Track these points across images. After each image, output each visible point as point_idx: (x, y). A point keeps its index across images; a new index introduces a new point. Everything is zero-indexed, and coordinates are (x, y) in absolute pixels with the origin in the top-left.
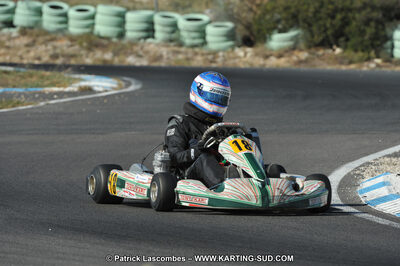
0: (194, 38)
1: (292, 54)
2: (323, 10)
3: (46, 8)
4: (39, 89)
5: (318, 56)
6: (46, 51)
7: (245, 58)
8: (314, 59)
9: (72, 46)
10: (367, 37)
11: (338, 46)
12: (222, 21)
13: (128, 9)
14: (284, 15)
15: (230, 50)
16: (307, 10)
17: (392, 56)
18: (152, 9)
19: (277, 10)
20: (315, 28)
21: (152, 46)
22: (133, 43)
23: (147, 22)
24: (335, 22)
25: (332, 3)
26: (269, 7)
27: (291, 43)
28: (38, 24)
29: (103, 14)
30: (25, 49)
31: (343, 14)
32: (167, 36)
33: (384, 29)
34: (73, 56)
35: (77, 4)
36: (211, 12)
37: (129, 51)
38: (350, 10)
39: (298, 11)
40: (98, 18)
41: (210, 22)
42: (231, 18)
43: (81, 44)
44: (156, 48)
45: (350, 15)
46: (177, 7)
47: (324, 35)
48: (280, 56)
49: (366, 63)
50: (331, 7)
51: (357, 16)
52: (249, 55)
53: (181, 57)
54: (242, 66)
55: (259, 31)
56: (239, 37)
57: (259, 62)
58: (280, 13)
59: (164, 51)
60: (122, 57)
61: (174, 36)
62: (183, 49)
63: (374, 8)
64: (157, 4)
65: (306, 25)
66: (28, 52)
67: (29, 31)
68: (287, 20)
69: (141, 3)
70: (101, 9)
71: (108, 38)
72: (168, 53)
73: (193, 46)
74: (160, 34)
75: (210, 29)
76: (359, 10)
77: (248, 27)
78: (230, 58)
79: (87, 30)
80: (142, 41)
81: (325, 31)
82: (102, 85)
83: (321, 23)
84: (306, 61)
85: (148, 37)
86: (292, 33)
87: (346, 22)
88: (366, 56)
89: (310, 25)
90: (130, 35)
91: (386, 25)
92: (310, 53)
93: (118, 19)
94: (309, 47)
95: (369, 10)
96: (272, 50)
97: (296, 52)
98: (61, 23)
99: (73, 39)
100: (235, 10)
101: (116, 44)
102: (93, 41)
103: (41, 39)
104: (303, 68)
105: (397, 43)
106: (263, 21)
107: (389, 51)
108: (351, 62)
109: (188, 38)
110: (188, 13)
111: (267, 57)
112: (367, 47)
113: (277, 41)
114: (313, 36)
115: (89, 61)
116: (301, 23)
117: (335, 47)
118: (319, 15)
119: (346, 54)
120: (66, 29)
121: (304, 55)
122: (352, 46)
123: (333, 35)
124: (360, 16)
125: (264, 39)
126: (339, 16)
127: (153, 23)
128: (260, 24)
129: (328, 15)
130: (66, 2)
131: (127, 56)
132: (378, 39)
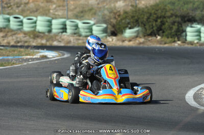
0: (87, 32)
1: (136, 40)
2: (151, 17)
3: (12, 18)
5: (149, 40)
6: (13, 39)
7: (112, 41)
8: (147, 42)
9: (25, 37)
10: (173, 31)
11: (159, 35)
12: (101, 23)
13: (53, 19)
14: (132, 20)
15: (105, 38)
16: (143, 18)
17: (186, 40)
18: (65, 18)
19: (128, 18)
20: (147, 27)
21: (65, 36)
22: (56, 35)
23: (63, 25)
24: (157, 23)
25: (155, 14)
26: (124, 16)
27: (135, 34)
28: (8, 26)
29: (40, 21)
30: (2, 39)
31: (161, 19)
32: (73, 31)
33: (182, 27)
34: (26, 42)
35: (27, 16)
36: (95, 19)
37: (54, 39)
38: (164, 17)
39: (139, 18)
40: (38, 23)
41: (94, 24)
42: (105, 22)
43: (30, 36)
44: (68, 37)
45: (165, 20)
46: (77, 17)
47: (152, 30)
48: (130, 41)
49: (173, 44)
50: (155, 16)
51: (168, 20)
52: (114, 40)
53: (80, 41)
54: (111, 45)
55: (119, 28)
56: (109, 31)
57: (119, 44)
58: (130, 19)
59: (72, 39)
60: (51, 42)
61: (76, 31)
62: (81, 38)
63: (176, 16)
64: (67, 17)
65: (143, 25)
66: (4, 40)
67: (3, 30)
68: (133, 22)
69: (59, 15)
70: (40, 18)
71: (43, 33)
72: (74, 40)
73: (86, 36)
74: (69, 31)
75: (94, 28)
76: (169, 17)
77: (114, 26)
78: (105, 42)
79: (33, 29)
80: (60, 34)
81: (152, 28)
83: (150, 24)
84: (143, 43)
85: (63, 32)
86: (136, 29)
87: (163, 23)
88: (173, 40)
89: (145, 25)
90: (54, 31)
91: (183, 24)
92: (145, 39)
93: (48, 23)
94: (144, 36)
95: (174, 17)
96: (125, 37)
97: (138, 39)
98: (20, 25)
99: (25, 33)
100: (107, 18)
101: (47, 36)
102: (35, 34)
103: (10, 34)
104: (141, 45)
105: (188, 34)
106: (121, 24)
107: (184, 37)
108: (165, 43)
109: (83, 32)
110: (83, 20)
111: (123, 41)
112: (174, 35)
113: (128, 33)
114: (146, 30)
115: (34, 44)
116: (140, 23)
117: (157, 36)
118: (149, 20)
119: (163, 39)
120: (22, 28)
121: (142, 40)
122: (166, 35)
123: (156, 30)
124: (170, 20)
125: (122, 32)
126: (159, 21)
127: (65, 25)
128: (119, 25)
129: (154, 20)
130: (22, 15)
131: (53, 42)
132: (179, 32)
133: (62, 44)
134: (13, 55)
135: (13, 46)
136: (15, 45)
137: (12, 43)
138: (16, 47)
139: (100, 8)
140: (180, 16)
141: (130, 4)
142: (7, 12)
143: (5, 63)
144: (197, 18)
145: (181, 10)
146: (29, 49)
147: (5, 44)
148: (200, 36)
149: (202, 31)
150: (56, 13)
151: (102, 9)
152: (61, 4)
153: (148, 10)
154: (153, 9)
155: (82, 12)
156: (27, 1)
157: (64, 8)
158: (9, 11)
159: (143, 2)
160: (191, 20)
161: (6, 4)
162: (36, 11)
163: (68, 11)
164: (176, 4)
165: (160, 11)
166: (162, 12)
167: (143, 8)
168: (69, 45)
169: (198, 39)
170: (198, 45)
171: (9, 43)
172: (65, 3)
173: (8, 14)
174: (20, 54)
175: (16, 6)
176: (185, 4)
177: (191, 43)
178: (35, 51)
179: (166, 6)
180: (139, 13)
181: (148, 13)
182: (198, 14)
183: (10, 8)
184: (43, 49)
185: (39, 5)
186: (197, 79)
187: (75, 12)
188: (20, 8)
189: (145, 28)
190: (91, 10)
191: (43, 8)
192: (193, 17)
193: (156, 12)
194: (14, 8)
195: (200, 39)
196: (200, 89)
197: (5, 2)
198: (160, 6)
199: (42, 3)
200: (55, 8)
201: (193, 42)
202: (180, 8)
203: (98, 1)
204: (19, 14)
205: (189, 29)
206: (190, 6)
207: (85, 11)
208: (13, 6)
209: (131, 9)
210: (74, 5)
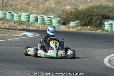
0: (49, 22)
1: (76, 28)
2: (85, 15)
3: (7, 13)
4: (12, 35)
5: (84, 28)
6: (8, 25)
7: (63, 28)
8: (82, 29)
9: (14, 24)
10: (97, 24)
11: (89, 26)
12: (57, 18)
13: (30, 14)
14: (74, 17)
15: (59, 26)
16: (81, 16)
17: (104, 29)
18: (37, 14)
19: (72, 15)
20: (83, 21)
21: (37, 24)
22: (32, 23)
23: (35, 18)
24: (88, 19)
25: (88, 14)
26: (70, 14)
27: (76, 25)
28: (5, 17)
31: (91, 17)
32: (41, 22)
33: (102, 21)
34: (15, 27)
35: (16, 12)
36: (54, 15)
38: (93, 16)
39: (78, 16)
40: (22, 16)
41: (53, 18)
42: (59, 17)
43: (17, 23)
44: (38, 25)
45: (93, 17)
46: (44, 14)
47: (85, 22)
48: (73, 28)
49: (97, 31)
50: (87, 15)
51: (95, 17)
52: (64, 27)
54: (62, 30)
55: (67, 21)
56: (61, 22)
57: (67, 30)
58: (73, 16)
59: (40, 26)
60: (29, 27)
61: (43, 22)
62: (46, 25)
63: (99, 15)
64: (39, 13)
65: (80, 20)
66: (3, 25)
67: (2, 19)
68: (75, 18)
69: (34, 12)
70: (23, 14)
71: (25, 22)
72: (41, 26)
73: (49, 25)
74: (39, 21)
75: (53, 20)
77: (64, 20)
78: (59, 28)
79: (19, 20)
80: (34, 23)
81: (86, 21)
82: (29, 34)
83: (85, 19)
84: (80, 30)
85: (36, 22)
86: (76, 22)
87: (91, 19)
88: (97, 29)
89: (81, 20)
90: (31, 21)
92: (81, 27)
93: (28, 17)
94: (81, 26)
95: (98, 16)
96: (70, 26)
97: (77, 27)
98: (12, 17)
99: (15, 22)
100: (61, 15)
101: (27, 24)
102: (20, 23)
103: (6, 22)
104: (79, 31)
105: (105, 25)
106: (68, 18)
107: (103, 27)
108: (93, 30)
109: (47, 22)
110: (47, 15)
111: (69, 28)
112: (97, 26)
113: (72, 24)
114: (82, 23)
115: (19, 28)
116: (79, 19)
118: (84, 17)
119: (91, 28)
120: (13, 19)
121: (80, 28)
122: (93, 26)
123: (88, 23)
124: (95, 18)
125: (69, 23)
126: (89, 17)
127: (37, 18)
128: (67, 19)
129: (87, 17)
130: (13, 11)
131: (30, 27)
132: (100, 24)
133: (35, 29)
134: (8, 34)
135: (8, 29)
136: (9, 28)
137: (7, 27)
138: (10, 29)
139: (57, 9)
140: (101, 15)
141: (74, 8)
142: (5, 9)
143: (3, 38)
144: (111, 17)
145: (102, 12)
146: (17, 31)
147: (3, 28)
148: (112, 27)
149: (113, 24)
150: (32, 11)
151: (58, 10)
152: (35, 6)
153: (84, 11)
154: (86, 11)
155: (47, 11)
156: (16, 4)
157: (37, 9)
158: (6, 9)
159: (81, 7)
160: (108, 18)
161: (5, 5)
162: (22, 10)
163: (39, 10)
164: (99, 9)
165: (90, 12)
166: (91, 12)
167: (81, 10)
168: (39, 29)
169: (111, 29)
170: (111, 32)
171: (5, 27)
172: (38, 6)
173: (6, 11)
174: (12, 33)
175: (10, 6)
176: (104, 9)
177: (107, 31)
178: (20, 32)
179: (94, 9)
180: (78, 13)
181: (84, 13)
182: (111, 14)
183: (7, 7)
184: (25, 31)
185: (23, 6)
186: (111, 51)
187: (43, 11)
188: (12, 7)
189: (82, 21)
190: (51, 10)
191: (25, 8)
192: (108, 16)
193: (88, 13)
194: (9, 7)
195: (112, 29)
196: (112, 57)
197: (4, 4)
198: (90, 9)
199: (25, 5)
200: (32, 8)
201: (108, 30)
202: (101, 11)
203: (56, 5)
204: (12, 11)
205: (106, 23)
206: (107, 10)
207: (49, 11)
208: (8, 6)
209: (74, 11)
210: (42, 7)
